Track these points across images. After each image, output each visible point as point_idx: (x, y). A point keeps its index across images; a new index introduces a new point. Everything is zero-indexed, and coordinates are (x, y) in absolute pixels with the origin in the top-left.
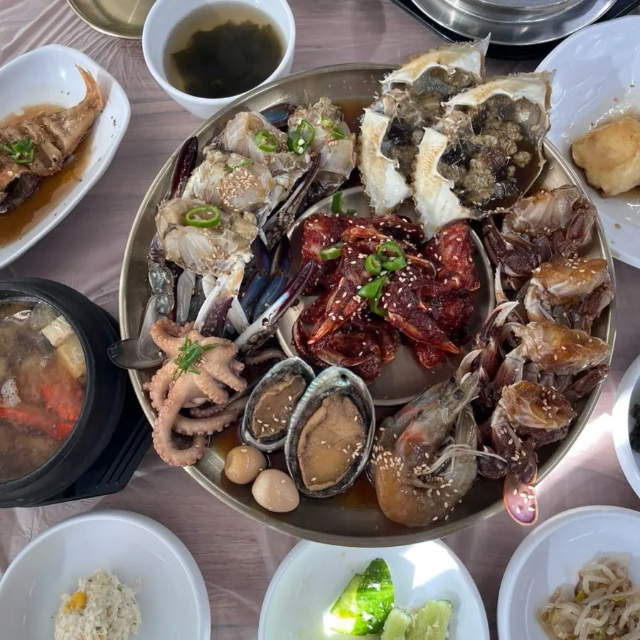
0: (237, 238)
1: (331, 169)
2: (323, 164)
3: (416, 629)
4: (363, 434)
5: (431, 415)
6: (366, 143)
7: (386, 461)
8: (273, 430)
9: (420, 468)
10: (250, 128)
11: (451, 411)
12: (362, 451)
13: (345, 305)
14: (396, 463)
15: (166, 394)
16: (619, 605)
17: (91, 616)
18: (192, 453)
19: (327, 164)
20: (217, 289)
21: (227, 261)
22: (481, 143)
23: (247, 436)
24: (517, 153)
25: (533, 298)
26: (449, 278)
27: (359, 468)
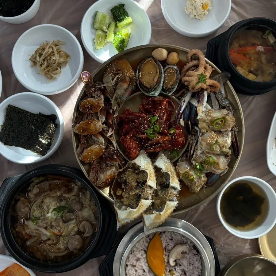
0: (204, 121)
1: (184, 163)
2: (187, 163)
3: (104, 39)
4: (140, 80)
5: (122, 91)
6: (175, 177)
7: (131, 73)
8: (168, 71)
9: (120, 75)
10: (218, 164)
11: (117, 94)
12: (139, 75)
13: (161, 111)
14: (128, 74)
15: (206, 68)
16: (48, 66)
17: (199, 4)
18: (190, 55)
19: (186, 164)
20: (205, 105)
21: (205, 113)
22: (135, 191)
23: (176, 68)
24: (122, 194)
25: (102, 142)
26: (131, 137)
27: (138, 71)
